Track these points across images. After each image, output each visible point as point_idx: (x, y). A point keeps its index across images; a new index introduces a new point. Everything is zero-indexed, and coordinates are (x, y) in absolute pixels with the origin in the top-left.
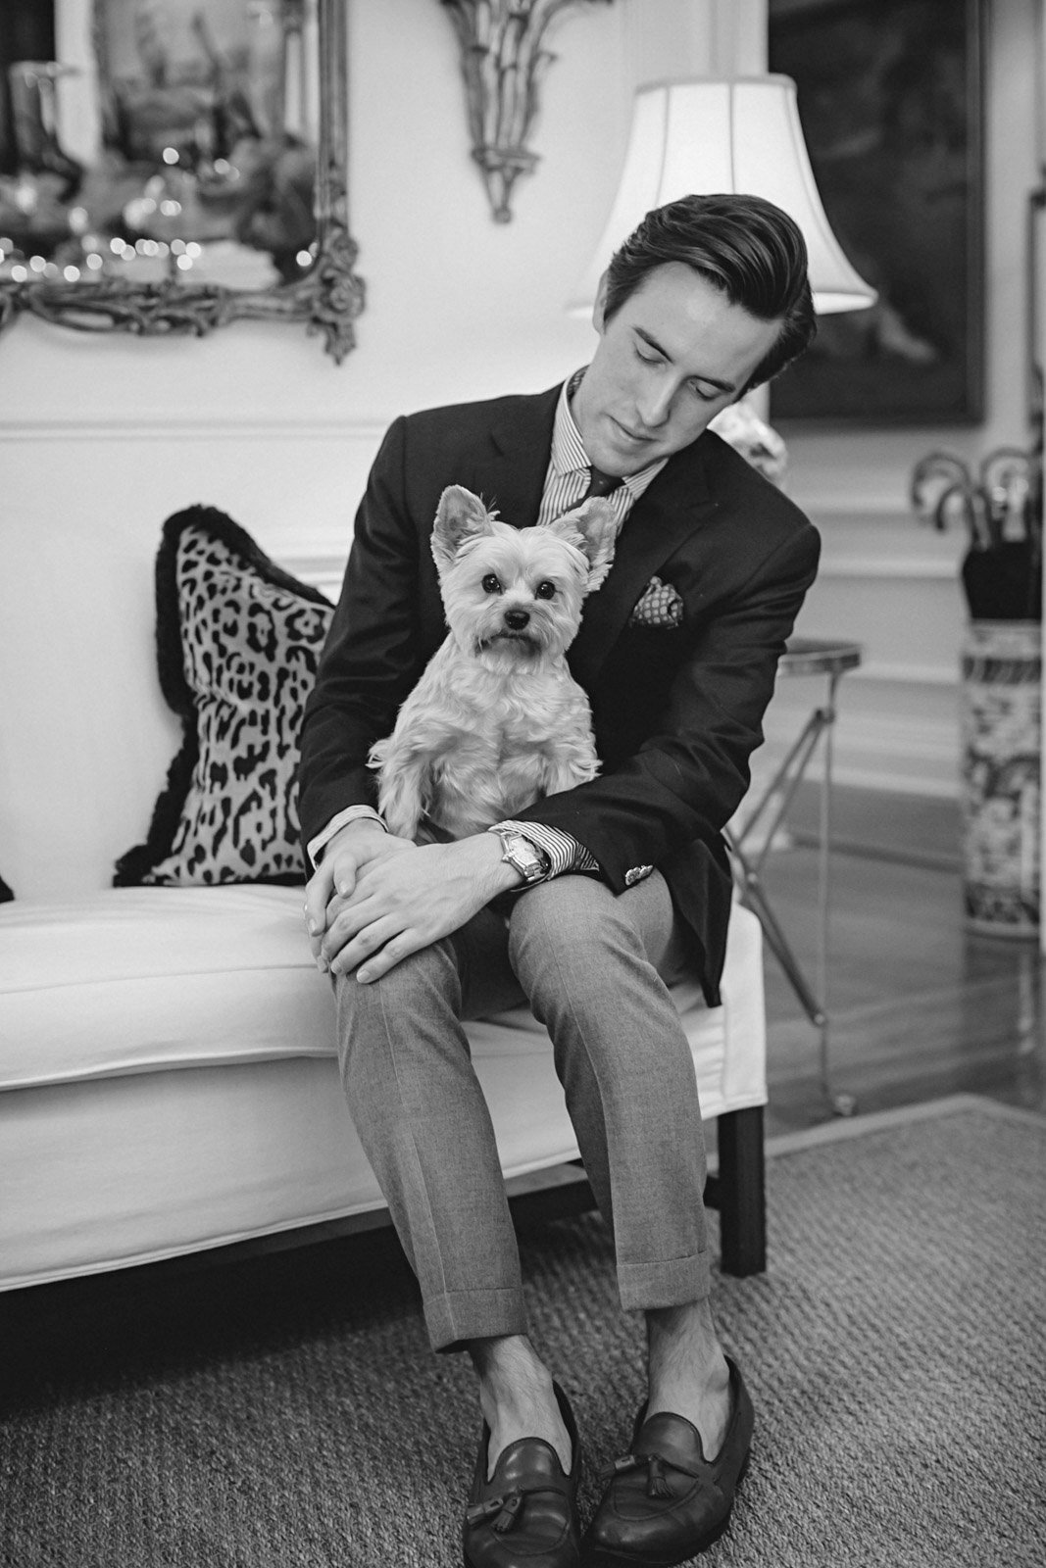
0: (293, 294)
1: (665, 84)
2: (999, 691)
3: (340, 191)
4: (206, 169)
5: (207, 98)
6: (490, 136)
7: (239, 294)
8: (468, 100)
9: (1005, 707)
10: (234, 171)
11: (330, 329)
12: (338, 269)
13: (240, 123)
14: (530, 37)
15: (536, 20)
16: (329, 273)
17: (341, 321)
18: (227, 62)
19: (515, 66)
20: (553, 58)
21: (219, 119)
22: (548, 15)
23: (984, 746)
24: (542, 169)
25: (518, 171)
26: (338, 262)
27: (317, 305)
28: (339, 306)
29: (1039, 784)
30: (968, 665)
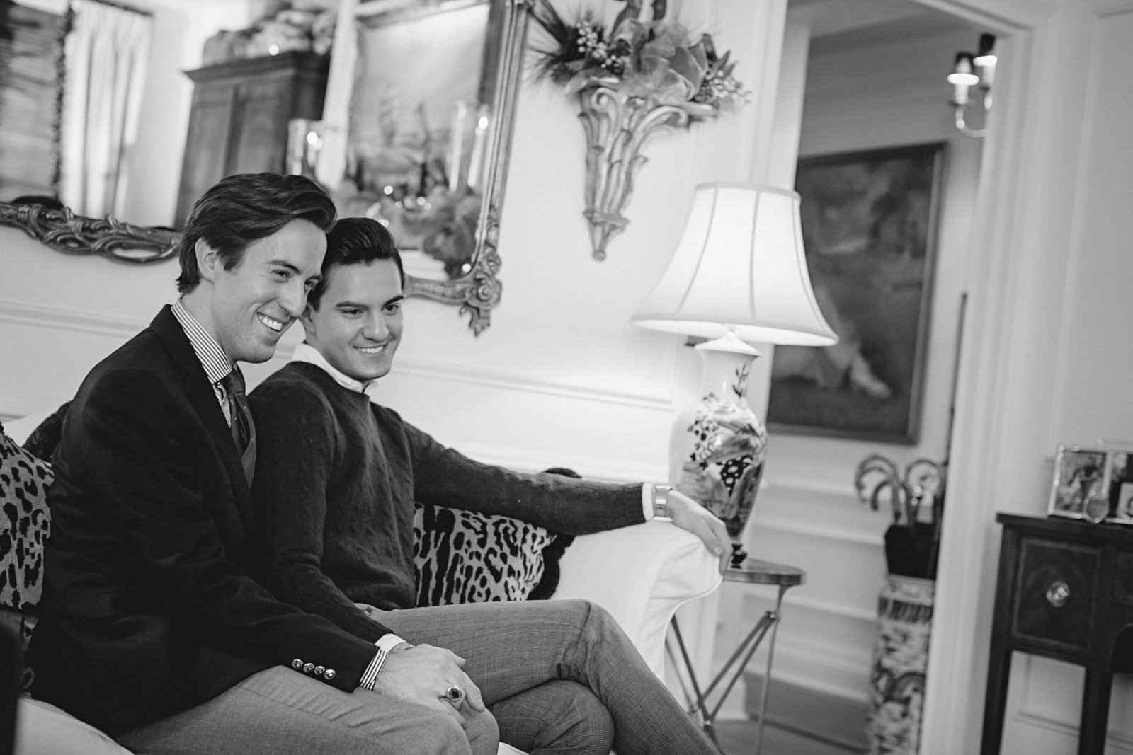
0: (454, 286)
1: (714, 185)
2: (902, 625)
3: (494, 223)
4: (409, 202)
5: (419, 157)
6: (598, 203)
7: (418, 280)
8: (587, 180)
9: (905, 637)
10: (428, 206)
11: (475, 311)
12: (486, 274)
13: (438, 176)
14: (632, 145)
15: (638, 136)
16: (479, 276)
17: (482, 307)
18: (435, 136)
19: (620, 161)
20: (646, 160)
21: (424, 172)
22: (646, 133)
23: (887, 662)
24: (628, 228)
25: (613, 227)
26: (486, 269)
27: (468, 295)
28: (483, 297)
29: (923, 694)
30: (883, 604)
